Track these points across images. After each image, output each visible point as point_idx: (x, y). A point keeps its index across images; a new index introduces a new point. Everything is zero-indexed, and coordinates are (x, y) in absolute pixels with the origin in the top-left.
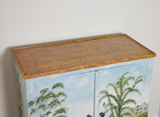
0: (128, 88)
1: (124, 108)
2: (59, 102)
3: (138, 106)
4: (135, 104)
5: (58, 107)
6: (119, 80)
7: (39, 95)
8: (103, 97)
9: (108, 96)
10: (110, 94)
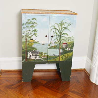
0: (64, 27)
1: (62, 37)
2: (34, 26)
3: (69, 37)
4: (68, 36)
5: (34, 29)
6: (60, 22)
7: (27, 21)
8: (53, 29)
9: (55, 28)
10: (56, 28)
